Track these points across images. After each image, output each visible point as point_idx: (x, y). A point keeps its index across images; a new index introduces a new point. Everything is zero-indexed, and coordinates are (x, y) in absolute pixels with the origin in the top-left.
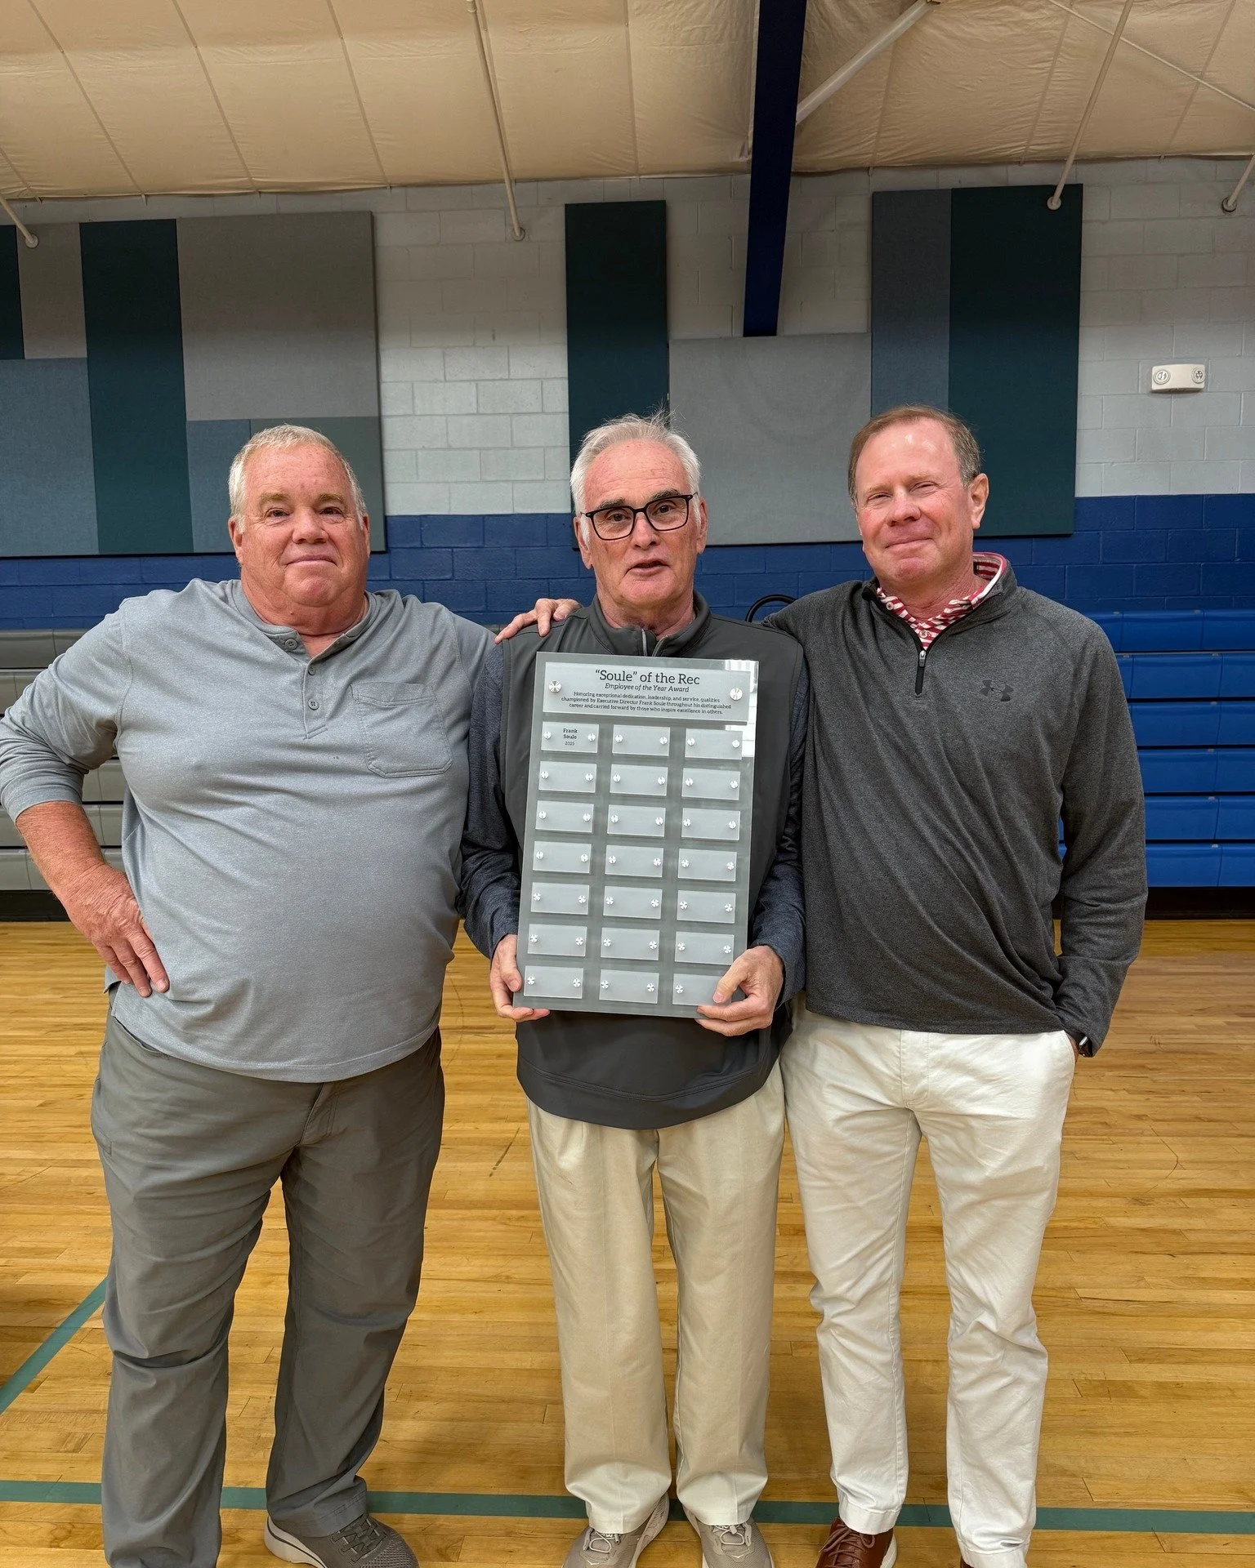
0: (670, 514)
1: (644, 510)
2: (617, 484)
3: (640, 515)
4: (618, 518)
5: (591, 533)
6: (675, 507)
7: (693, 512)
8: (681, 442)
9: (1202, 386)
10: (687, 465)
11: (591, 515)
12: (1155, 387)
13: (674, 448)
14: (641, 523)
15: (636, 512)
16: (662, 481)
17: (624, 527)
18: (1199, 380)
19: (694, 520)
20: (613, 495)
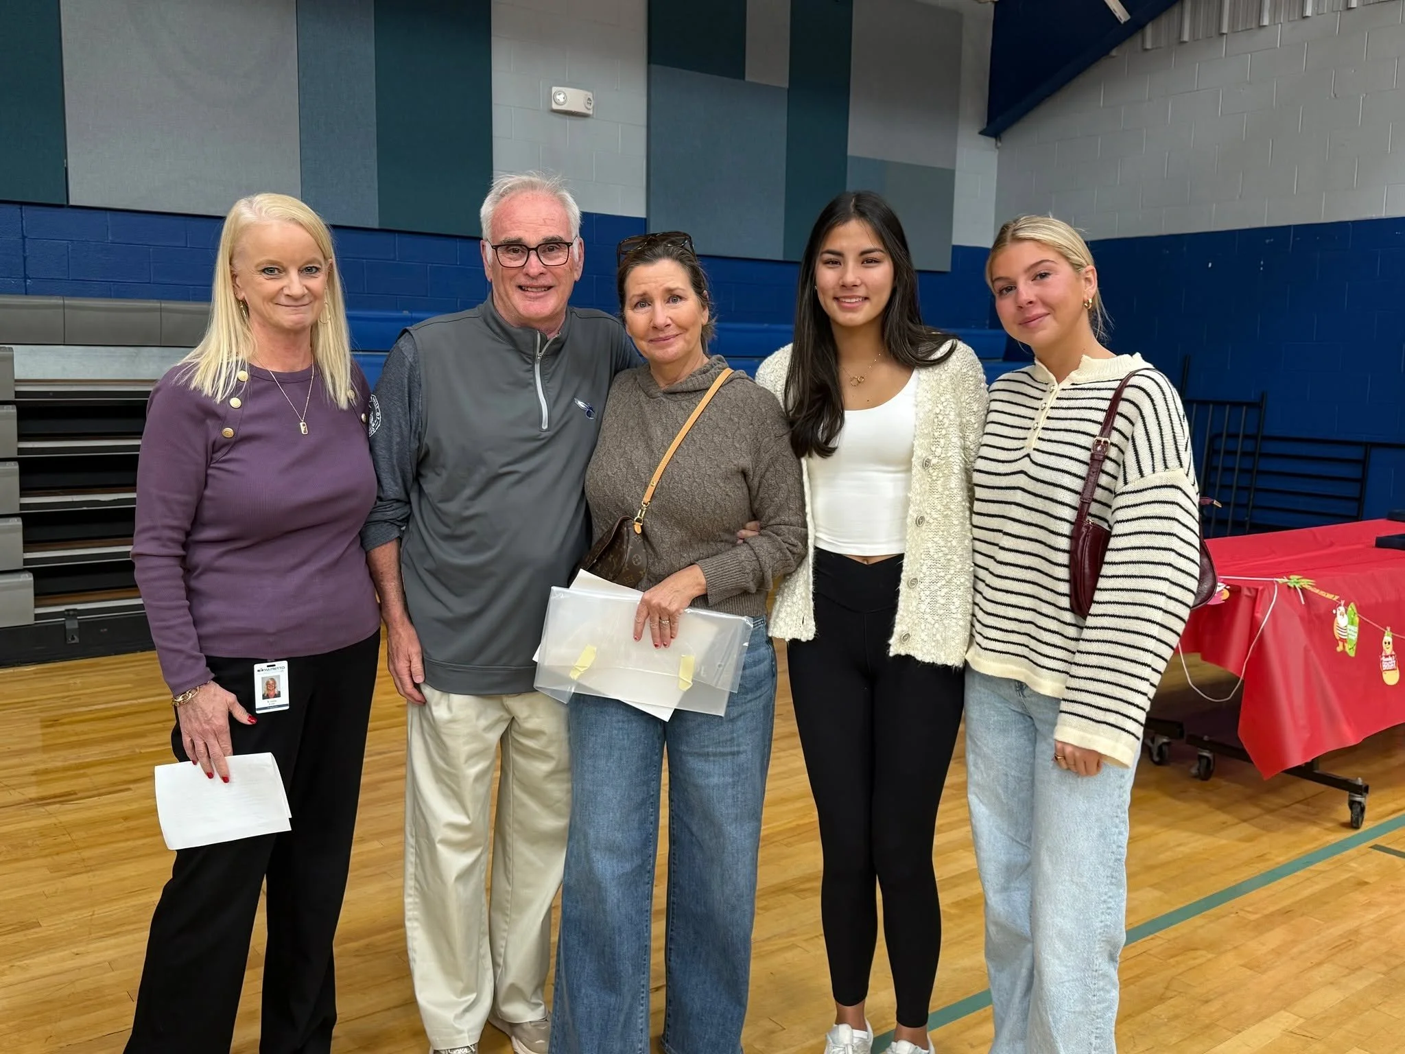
0: (554, 254)
1: (536, 249)
2: (518, 227)
3: (533, 254)
4: (515, 251)
5: (493, 258)
6: (559, 249)
7: (572, 253)
8: (570, 199)
9: (591, 112)
10: (570, 214)
11: (495, 248)
12: (555, 107)
13: (563, 202)
14: (533, 257)
15: (529, 250)
16: (550, 228)
17: (521, 257)
18: (589, 106)
19: (573, 259)
20: (514, 234)
